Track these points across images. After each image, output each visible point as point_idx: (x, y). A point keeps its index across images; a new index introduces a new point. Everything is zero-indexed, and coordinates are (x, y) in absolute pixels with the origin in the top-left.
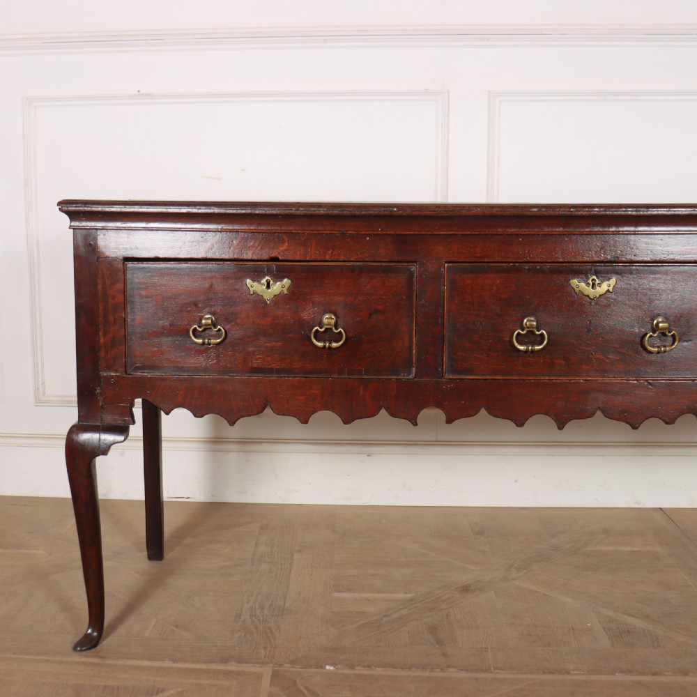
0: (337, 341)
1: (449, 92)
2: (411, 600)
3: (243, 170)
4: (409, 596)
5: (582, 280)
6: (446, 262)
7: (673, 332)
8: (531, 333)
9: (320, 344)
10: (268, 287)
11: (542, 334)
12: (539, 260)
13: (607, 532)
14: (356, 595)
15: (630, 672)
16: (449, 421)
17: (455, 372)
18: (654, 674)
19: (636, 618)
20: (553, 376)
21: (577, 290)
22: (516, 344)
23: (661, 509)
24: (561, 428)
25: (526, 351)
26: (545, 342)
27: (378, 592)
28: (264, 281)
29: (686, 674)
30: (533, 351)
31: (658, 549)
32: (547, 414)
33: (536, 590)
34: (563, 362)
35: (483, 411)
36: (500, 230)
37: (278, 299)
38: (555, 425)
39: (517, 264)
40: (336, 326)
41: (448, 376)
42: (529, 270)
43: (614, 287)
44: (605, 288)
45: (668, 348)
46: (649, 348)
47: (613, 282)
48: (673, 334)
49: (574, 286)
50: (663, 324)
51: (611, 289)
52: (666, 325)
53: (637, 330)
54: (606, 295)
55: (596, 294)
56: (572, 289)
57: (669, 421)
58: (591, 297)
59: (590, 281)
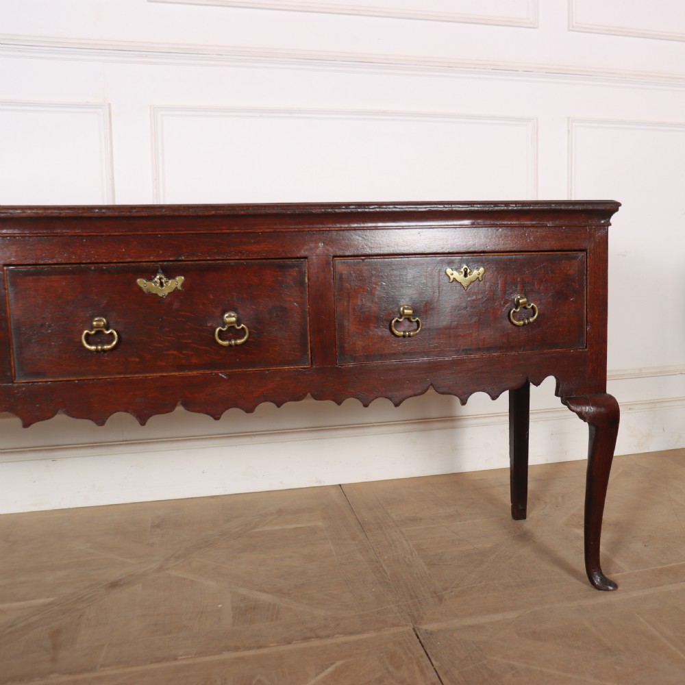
1: (109, 105)
2: (50, 604)
4: (51, 599)
5: (150, 279)
6: (5, 265)
7: (242, 325)
8: (99, 333)
12: (104, 261)
13: (280, 512)
15: (237, 649)
16: (26, 425)
17: (26, 375)
18: (259, 647)
19: (267, 593)
20: (130, 373)
21: (145, 290)
22: (84, 343)
23: (340, 485)
24: (143, 423)
25: (97, 351)
26: (114, 343)
27: (18, 600)
29: (289, 643)
30: (104, 351)
31: (320, 523)
32: (126, 410)
33: (185, 576)
34: (138, 360)
35: (60, 412)
36: (59, 231)
38: (136, 423)
39: (82, 265)
41: (21, 380)
42: (94, 270)
43: (183, 285)
44: (174, 287)
45: (239, 341)
46: (220, 341)
47: (180, 279)
48: (243, 328)
49: (142, 285)
50: (230, 318)
51: (180, 288)
52: (234, 319)
53: (209, 325)
54: (174, 293)
55: (164, 292)
56: (140, 288)
57: (249, 410)
58: (160, 295)
59: (157, 279)
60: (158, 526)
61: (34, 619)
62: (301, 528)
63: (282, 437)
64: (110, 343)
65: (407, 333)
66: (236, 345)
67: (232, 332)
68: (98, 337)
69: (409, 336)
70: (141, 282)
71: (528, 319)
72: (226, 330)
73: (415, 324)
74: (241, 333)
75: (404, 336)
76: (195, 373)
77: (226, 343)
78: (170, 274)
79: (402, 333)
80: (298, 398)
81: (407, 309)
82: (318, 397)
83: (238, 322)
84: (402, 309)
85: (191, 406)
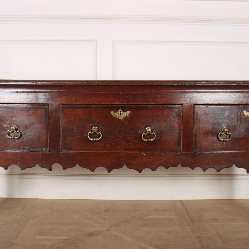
1: (97, 40)
2: (66, 239)
3: (19, 70)
4: (66, 237)
5: (116, 112)
6: (60, 104)
7: (153, 133)
8: (95, 133)
9: (10, 137)
11: (99, 134)
12: (98, 103)
13: (156, 210)
16: (64, 169)
17: (65, 149)
20: (106, 151)
21: (114, 116)
22: (89, 138)
23: (181, 200)
24: (109, 172)
25: (93, 141)
26: (101, 137)
27: (55, 236)
30: (96, 141)
31: (173, 217)
32: (103, 166)
33: (118, 235)
34: (109, 145)
35: (77, 165)
36: (81, 91)
38: (107, 171)
39: (89, 105)
41: (63, 151)
42: (94, 107)
43: (129, 115)
44: (126, 115)
45: (152, 140)
46: (144, 139)
47: (129, 112)
48: (154, 134)
49: (113, 114)
50: (149, 129)
51: (128, 116)
52: (150, 130)
53: (139, 132)
54: (126, 118)
55: (122, 117)
56: (112, 115)
57: (154, 169)
58: (120, 118)
59: (119, 112)
60: (107, 211)
61: (61, 245)
62: (165, 218)
63: (158, 178)
64: (99, 138)
65: (225, 140)
66: (150, 141)
67: (149, 136)
68: (94, 135)
70: (112, 113)
72: (147, 135)
73: (229, 136)
74: (153, 136)
75: (223, 141)
76: (132, 152)
77: (146, 140)
78: (124, 110)
79: (223, 140)
80: (175, 165)
81: (226, 129)
82: (184, 166)
83: (152, 131)
84: (223, 129)
85: (130, 166)
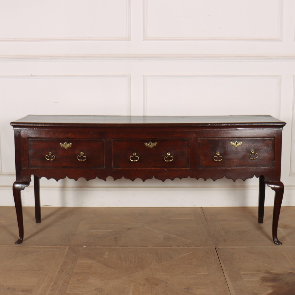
0: (84, 159)
2: (112, 231)
3: (66, 100)
5: (148, 143)
7: (172, 156)
8: (134, 157)
9: (80, 160)
10: (66, 145)
11: (137, 157)
12: (136, 138)
13: (180, 214)
14: (96, 231)
15: (164, 246)
16: (114, 180)
17: (115, 167)
18: (170, 247)
19: (174, 235)
20: (141, 168)
22: (131, 160)
23: (202, 207)
24: (144, 181)
25: (133, 162)
26: (138, 160)
27: (103, 230)
28: (65, 143)
29: (179, 247)
30: (135, 162)
31: (193, 218)
32: (140, 178)
33: (149, 229)
34: (143, 164)
35: (123, 177)
36: (126, 130)
37: (69, 148)
38: (142, 181)
39: (131, 139)
40: (84, 155)
41: (113, 168)
42: (134, 140)
43: (156, 145)
44: (154, 145)
45: (171, 161)
46: (166, 161)
47: (156, 143)
48: (172, 157)
49: (146, 145)
50: (169, 154)
51: (155, 146)
52: (170, 155)
53: (163, 156)
55: (151, 146)
56: (145, 145)
57: (172, 179)
58: (150, 147)
59: (150, 143)
60: (140, 215)
61: (109, 234)
62: (186, 219)
66: (170, 162)
67: (169, 158)
69: (219, 161)
70: (146, 144)
71: (255, 158)
72: (167, 158)
73: (220, 158)
74: (171, 159)
76: (158, 169)
77: (167, 161)
78: (153, 142)
79: (216, 160)
80: (186, 177)
81: (218, 153)
82: (192, 177)
85: (157, 178)
